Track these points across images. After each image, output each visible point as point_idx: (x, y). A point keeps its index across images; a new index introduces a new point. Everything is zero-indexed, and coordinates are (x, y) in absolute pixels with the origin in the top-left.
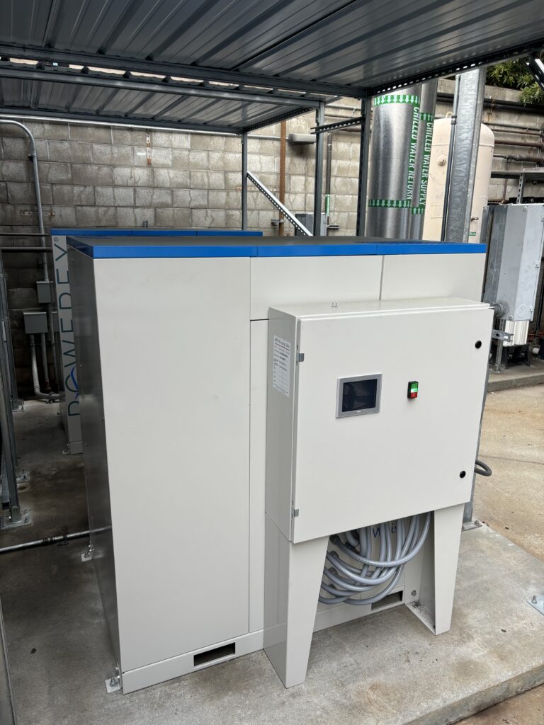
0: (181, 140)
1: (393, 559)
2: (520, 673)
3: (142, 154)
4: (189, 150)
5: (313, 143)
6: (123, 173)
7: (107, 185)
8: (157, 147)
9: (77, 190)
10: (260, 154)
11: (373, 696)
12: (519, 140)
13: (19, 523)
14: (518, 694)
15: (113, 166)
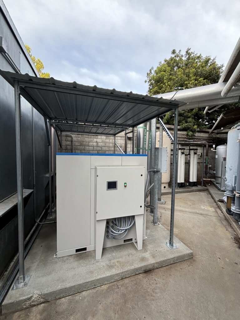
0: (104, 137)
1: (125, 227)
2: (157, 262)
3: (95, 140)
4: (105, 139)
5: (131, 137)
6: (91, 144)
7: (88, 146)
8: (99, 138)
9: (81, 147)
10: (121, 140)
11: (117, 264)
12: (180, 136)
13: (51, 218)
14: (157, 268)
15: (89, 142)
